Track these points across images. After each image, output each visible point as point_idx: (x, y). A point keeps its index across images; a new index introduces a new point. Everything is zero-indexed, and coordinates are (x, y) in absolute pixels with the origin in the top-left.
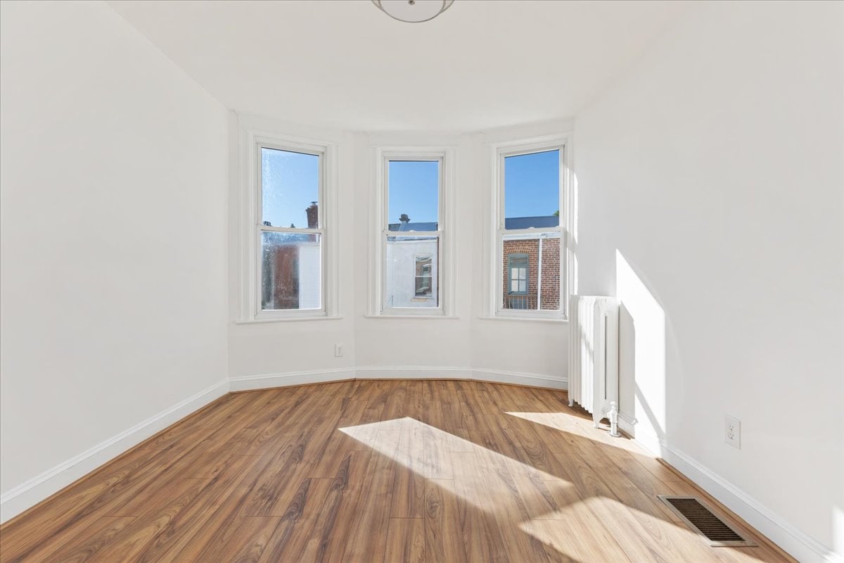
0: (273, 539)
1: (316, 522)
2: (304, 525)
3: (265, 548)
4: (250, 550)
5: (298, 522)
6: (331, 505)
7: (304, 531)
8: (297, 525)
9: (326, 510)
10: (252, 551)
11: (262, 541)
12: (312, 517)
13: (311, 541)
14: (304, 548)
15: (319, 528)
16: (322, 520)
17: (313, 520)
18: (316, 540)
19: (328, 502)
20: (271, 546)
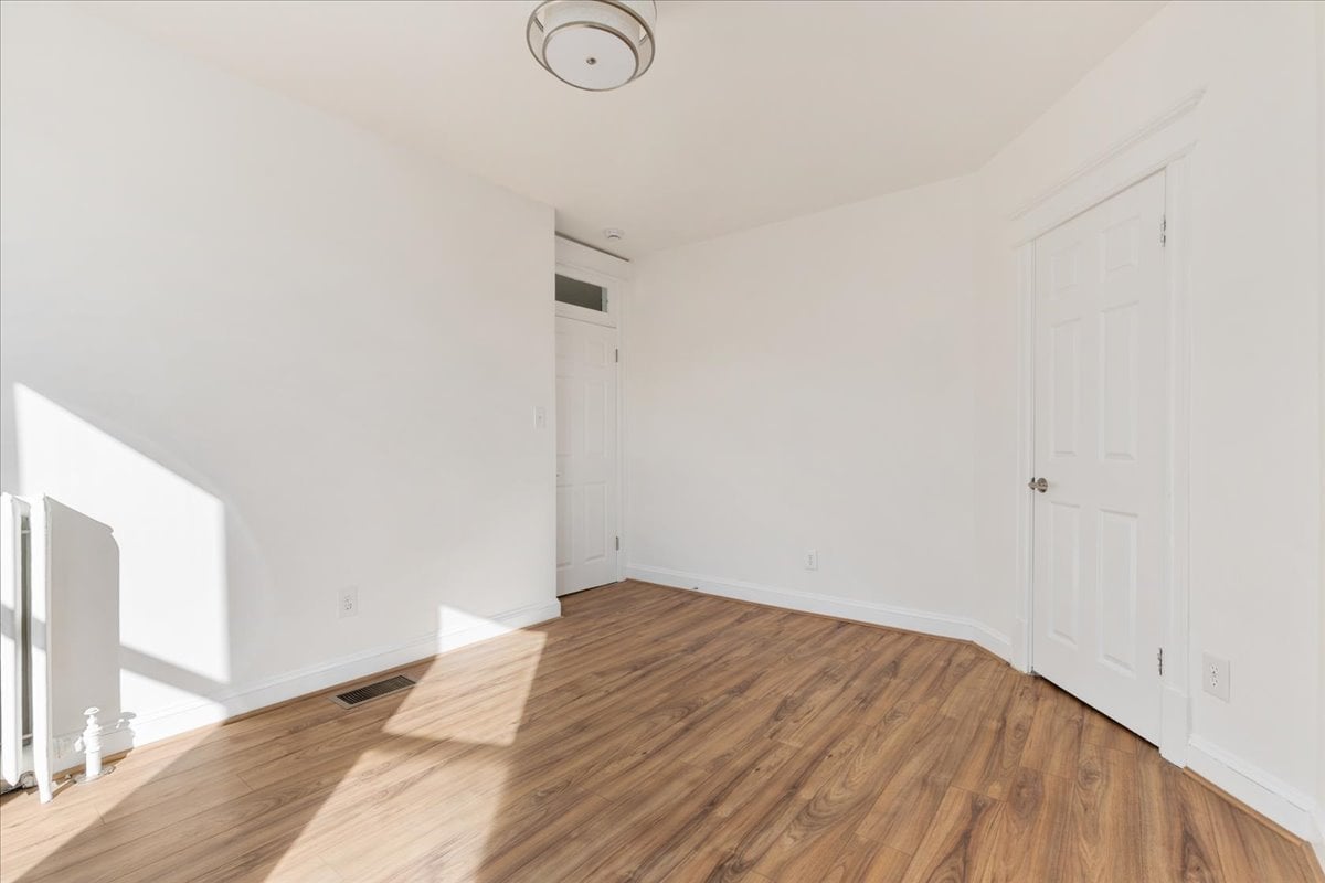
0: (773, 838)
1: (707, 839)
2: (725, 841)
3: (784, 832)
4: (804, 836)
5: (731, 849)
6: (670, 856)
7: (728, 832)
8: (734, 844)
9: (683, 851)
10: (802, 833)
11: (788, 842)
12: (707, 849)
13: (725, 815)
14: (737, 812)
15: (708, 827)
16: (697, 837)
17: (708, 844)
18: (719, 814)
19: (672, 864)
20: (777, 829)
